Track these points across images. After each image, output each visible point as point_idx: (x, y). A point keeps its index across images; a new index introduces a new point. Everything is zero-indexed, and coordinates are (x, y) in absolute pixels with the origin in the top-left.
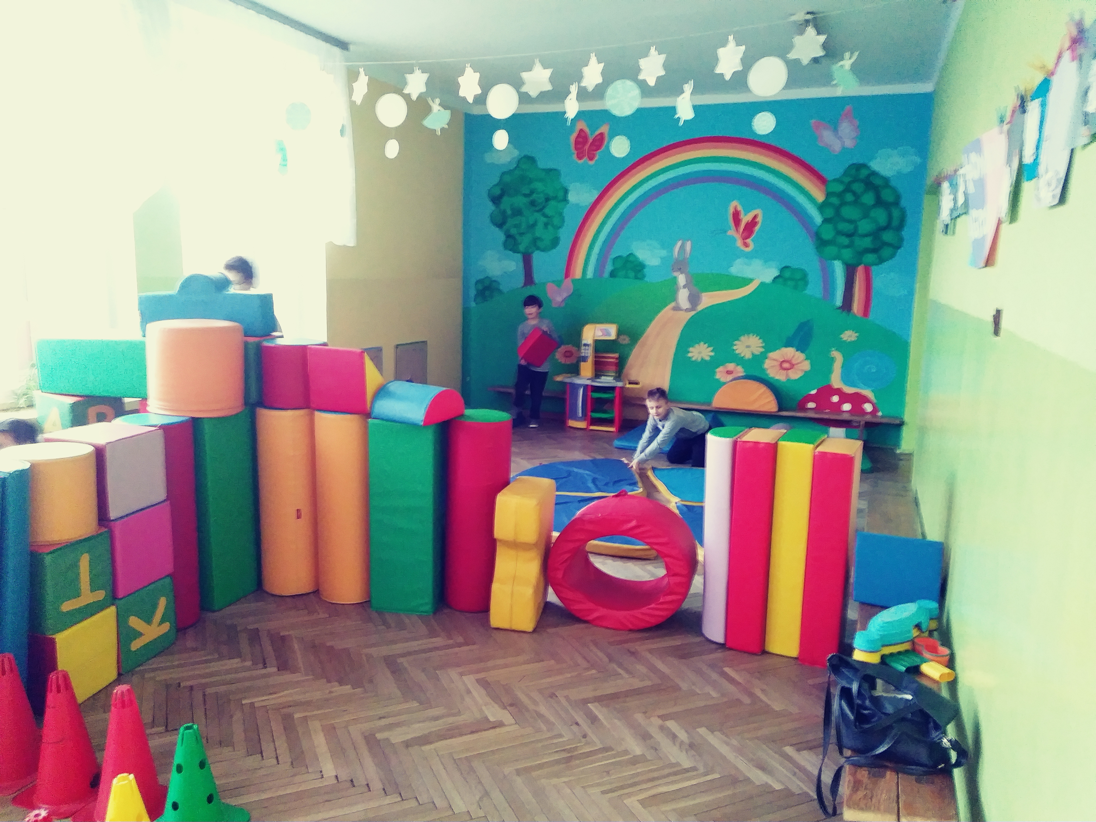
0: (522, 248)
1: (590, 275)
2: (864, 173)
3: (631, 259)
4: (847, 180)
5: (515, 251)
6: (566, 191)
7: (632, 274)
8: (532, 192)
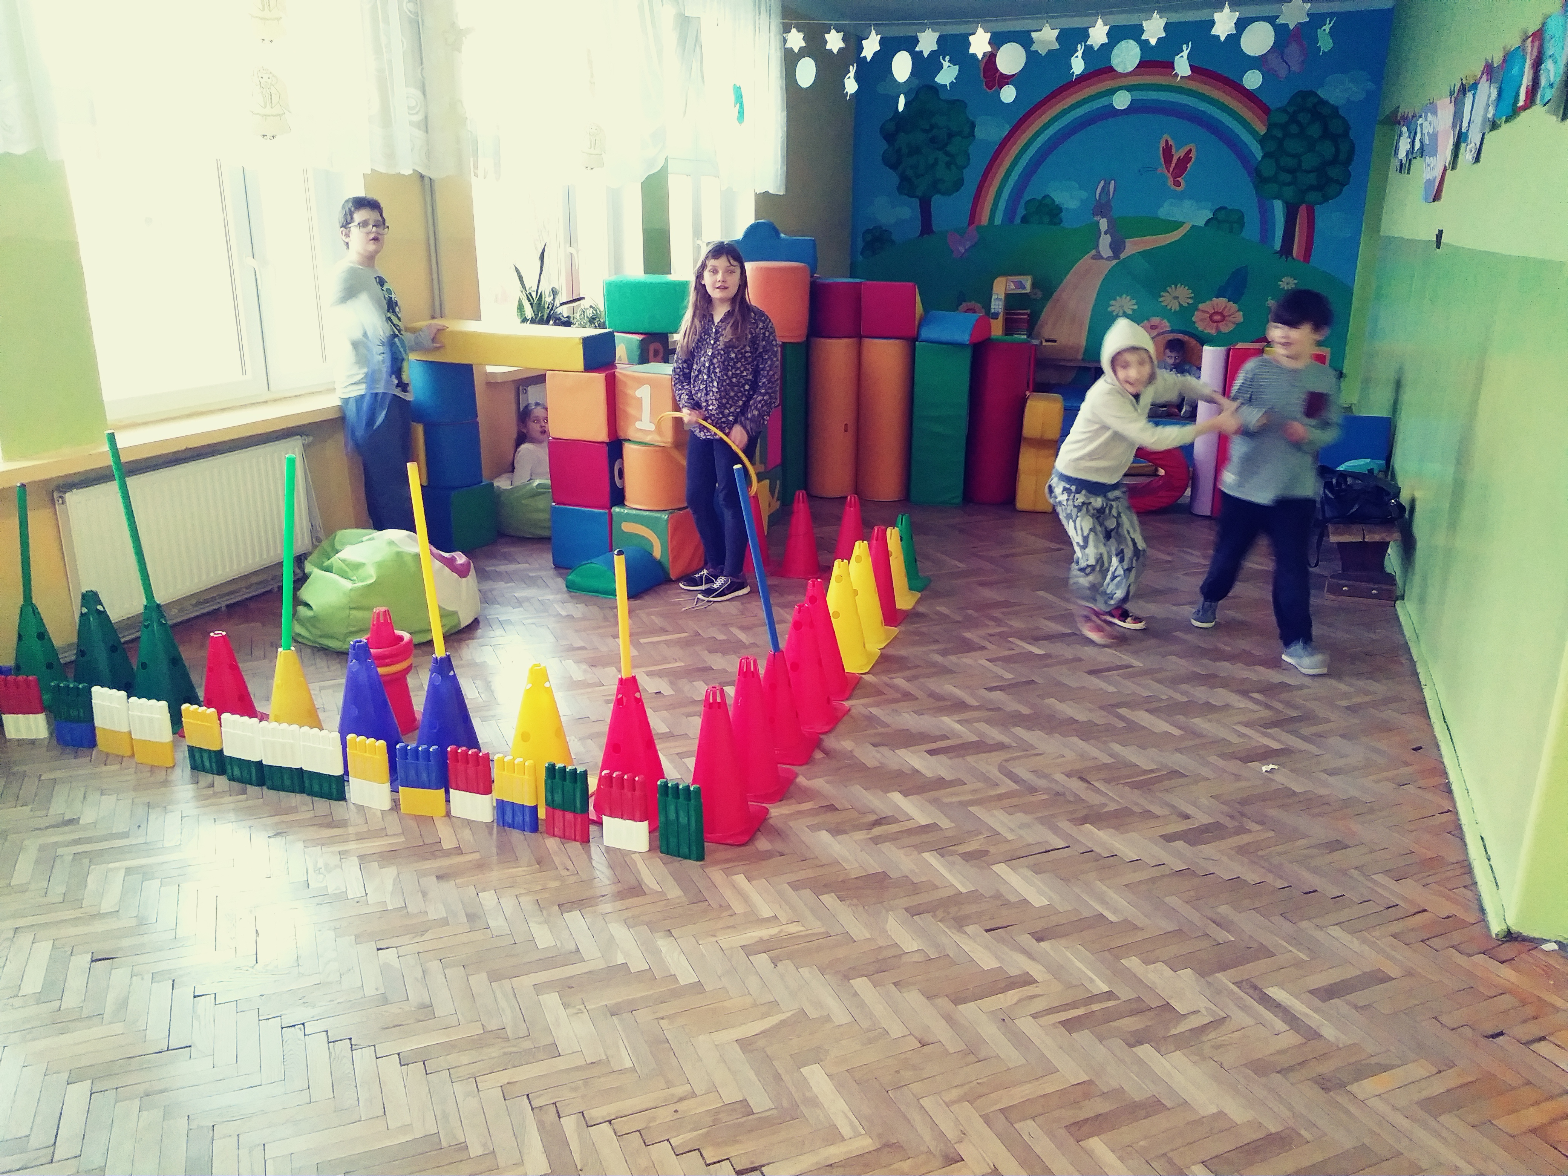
0: (919, 192)
1: (998, 221)
2: (1312, 100)
3: (1047, 201)
4: (1291, 109)
5: (911, 195)
6: (973, 126)
7: (1046, 219)
8: (932, 127)
